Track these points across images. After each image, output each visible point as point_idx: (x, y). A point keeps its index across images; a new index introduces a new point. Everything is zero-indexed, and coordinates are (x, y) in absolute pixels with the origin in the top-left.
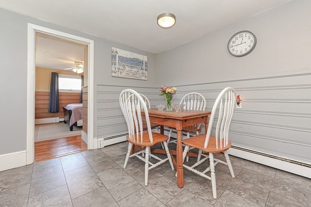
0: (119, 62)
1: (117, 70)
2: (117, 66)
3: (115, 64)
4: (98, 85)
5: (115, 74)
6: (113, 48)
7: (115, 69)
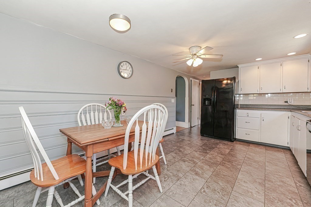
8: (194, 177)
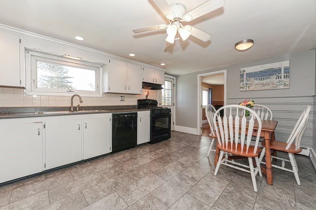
0: (246, 79)
1: (244, 85)
2: (245, 82)
3: (243, 81)
4: (229, 99)
5: (243, 89)
6: (241, 69)
7: (243, 85)
8: (185, 163)
